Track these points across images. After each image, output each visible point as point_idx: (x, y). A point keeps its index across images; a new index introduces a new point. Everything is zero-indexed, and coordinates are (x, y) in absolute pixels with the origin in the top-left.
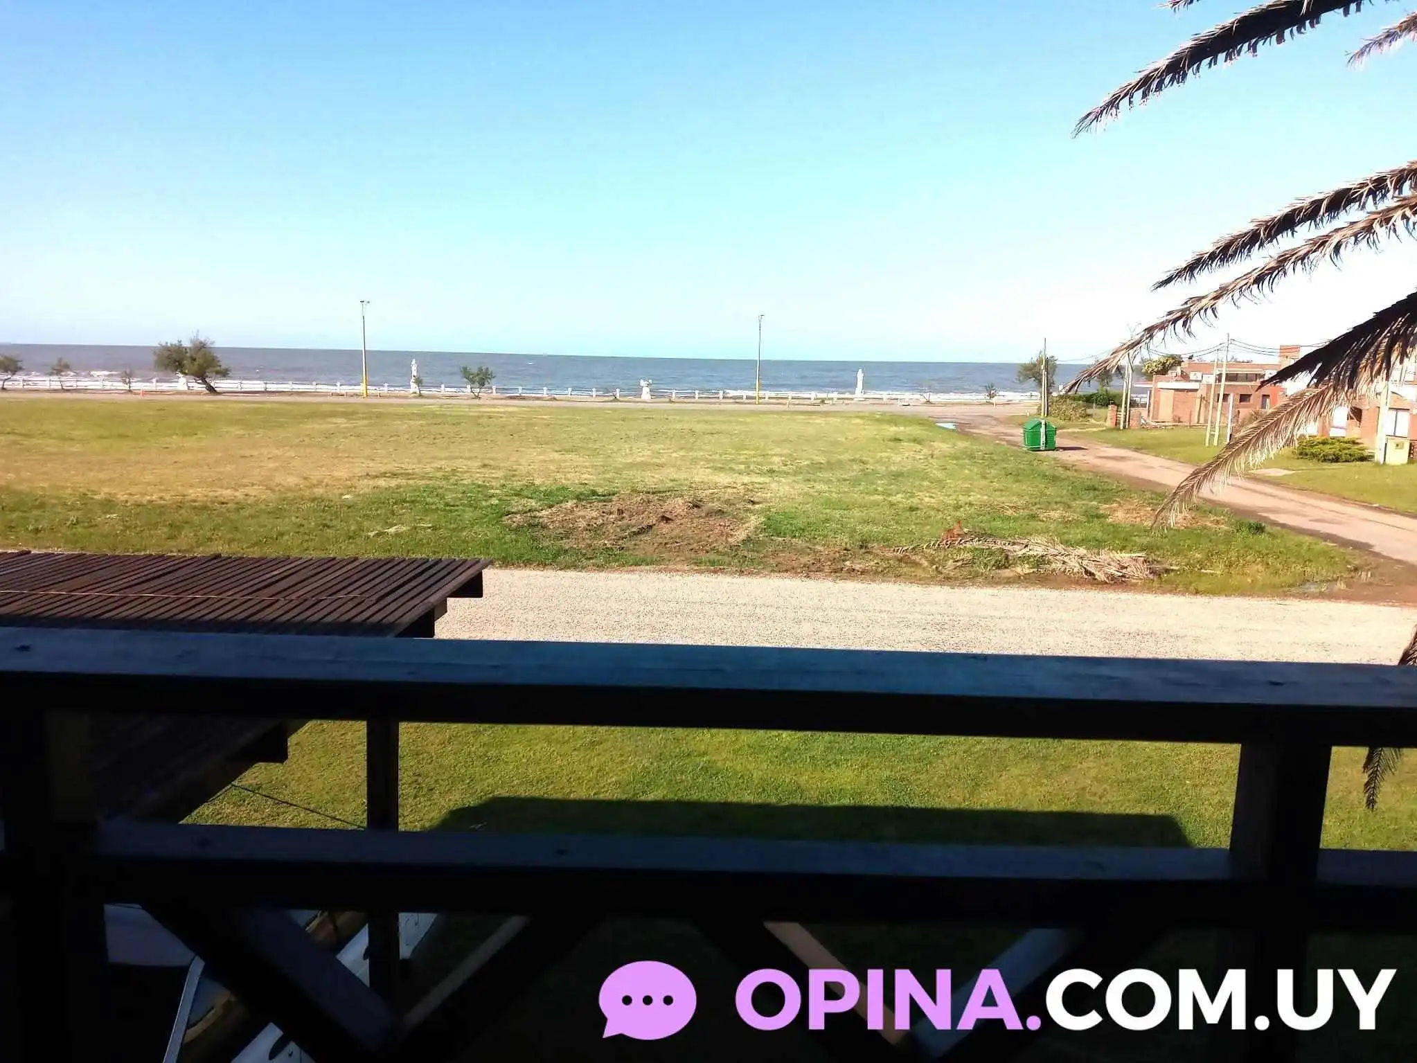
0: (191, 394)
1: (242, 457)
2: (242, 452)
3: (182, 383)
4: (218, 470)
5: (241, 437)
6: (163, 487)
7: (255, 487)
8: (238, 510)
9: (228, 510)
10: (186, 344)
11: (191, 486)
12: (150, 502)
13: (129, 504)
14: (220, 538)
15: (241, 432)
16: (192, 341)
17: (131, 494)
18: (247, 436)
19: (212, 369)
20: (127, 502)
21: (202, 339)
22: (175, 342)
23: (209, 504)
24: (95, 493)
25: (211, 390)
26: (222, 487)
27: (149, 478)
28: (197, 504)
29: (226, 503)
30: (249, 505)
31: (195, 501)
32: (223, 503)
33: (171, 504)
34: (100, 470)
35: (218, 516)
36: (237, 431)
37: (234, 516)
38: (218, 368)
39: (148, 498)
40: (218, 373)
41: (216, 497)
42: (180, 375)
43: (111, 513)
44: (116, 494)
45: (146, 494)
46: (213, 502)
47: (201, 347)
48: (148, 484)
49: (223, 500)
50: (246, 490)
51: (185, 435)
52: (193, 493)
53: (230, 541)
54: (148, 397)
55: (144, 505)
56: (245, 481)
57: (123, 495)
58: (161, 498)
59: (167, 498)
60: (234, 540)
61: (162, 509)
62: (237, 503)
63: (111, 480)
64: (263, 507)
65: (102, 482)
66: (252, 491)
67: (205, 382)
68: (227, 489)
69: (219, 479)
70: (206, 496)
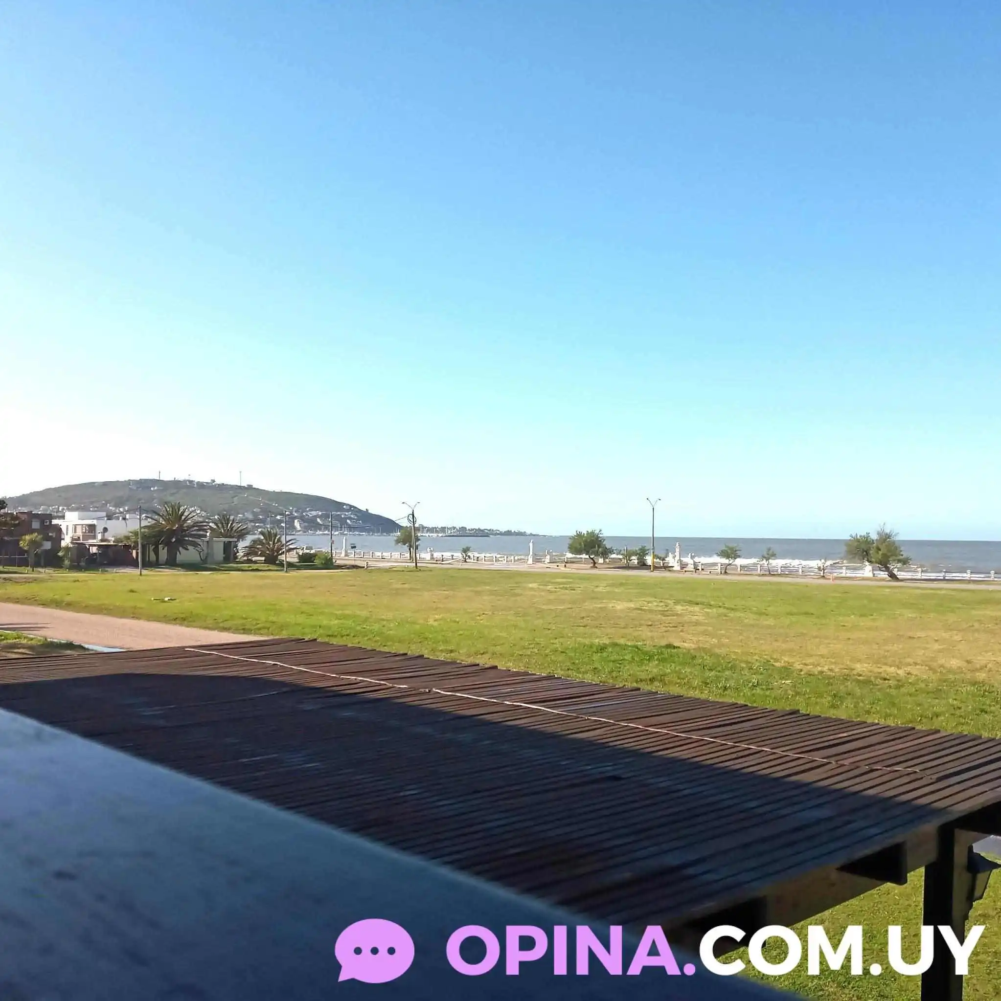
0: (877, 580)
1: (910, 637)
2: (911, 634)
3: (867, 570)
4: (887, 648)
5: (912, 619)
6: (833, 661)
7: (917, 667)
8: (898, 687)
9: (890, 687)
10: (874, 536)
11: (859, 661)
12: (821, 672)
13: (802, 673)
14: (878, 712)
15: (914, 615)
16: (878, 533)
17: (806, 664)
18: (919, 618)
19: (894, 558)
20: (801, 670)
21: (887, 531)
22: (864, 534)
23: (873, 679)
24: (776, 660)
25: (893, 576)
26: (886, 664)
27: (823, 650)
28: (861, 678)
29: (888, 680)
30: (910, 683)
31: (860, 675)
32: (885, 679)
33: (840, 676)
34: (785, 642)
35: (879, 690)
36: (909, 614)
37: (893, 692)
38: (901, 557)
39: (820, 669)
40: (899, 561)
41: (881, 673)
42: (867, 563)
43: (787, 680)
44: (793, 663)
45: (818, 665)
46: (876, 678)
47: (885, 538)
48: (822, 656)
49: (886, 676)
50: (909, 669)
51: (861, 616)
52: (859, 667)
53: (887, 716)
54: (838, 582)
55: (813, 675)
56: (909, 660)
57: (799, 665)
58: (831, 670)
59: (837, 670)
60: (890, 715)
61: (829, 680)
62: (898, 681)
63: (791, 650)
64: (923, 685)
65: (783, 652)
66: (914, 670)
67: (887, 569)
68: (891, 666)
69: (885, 657)
70: (871, 672)
